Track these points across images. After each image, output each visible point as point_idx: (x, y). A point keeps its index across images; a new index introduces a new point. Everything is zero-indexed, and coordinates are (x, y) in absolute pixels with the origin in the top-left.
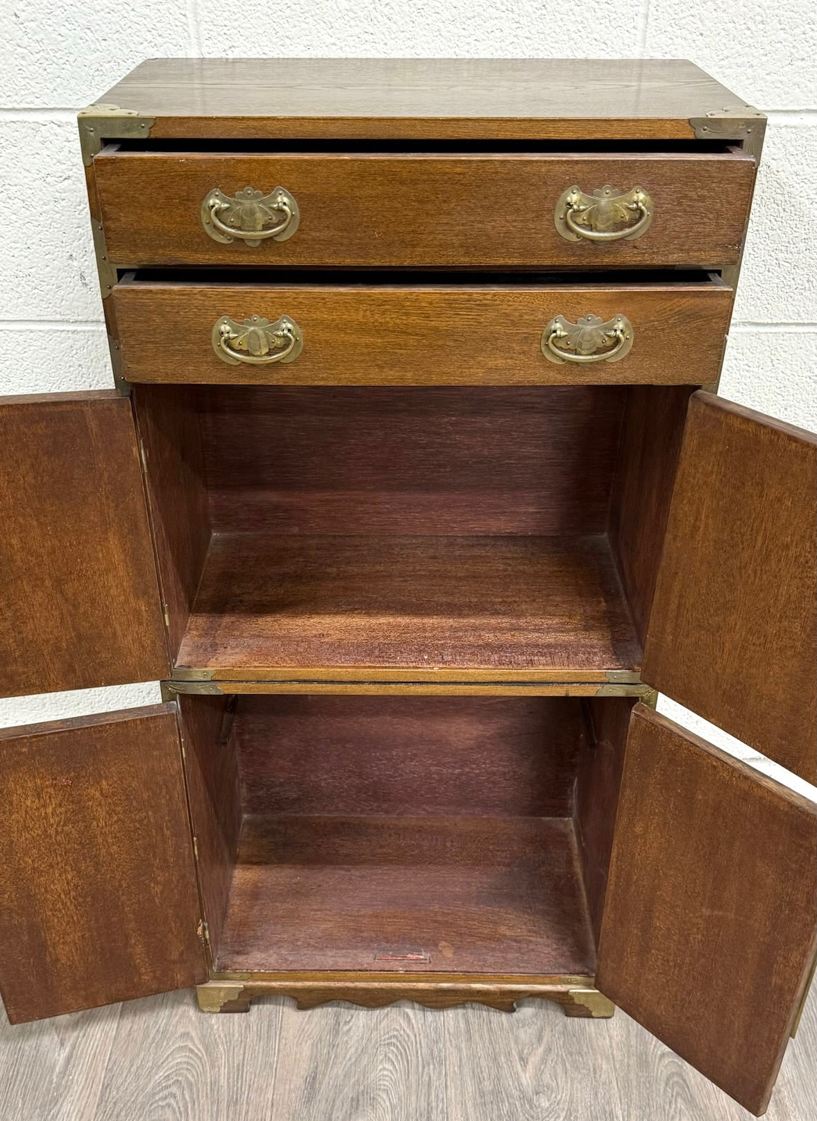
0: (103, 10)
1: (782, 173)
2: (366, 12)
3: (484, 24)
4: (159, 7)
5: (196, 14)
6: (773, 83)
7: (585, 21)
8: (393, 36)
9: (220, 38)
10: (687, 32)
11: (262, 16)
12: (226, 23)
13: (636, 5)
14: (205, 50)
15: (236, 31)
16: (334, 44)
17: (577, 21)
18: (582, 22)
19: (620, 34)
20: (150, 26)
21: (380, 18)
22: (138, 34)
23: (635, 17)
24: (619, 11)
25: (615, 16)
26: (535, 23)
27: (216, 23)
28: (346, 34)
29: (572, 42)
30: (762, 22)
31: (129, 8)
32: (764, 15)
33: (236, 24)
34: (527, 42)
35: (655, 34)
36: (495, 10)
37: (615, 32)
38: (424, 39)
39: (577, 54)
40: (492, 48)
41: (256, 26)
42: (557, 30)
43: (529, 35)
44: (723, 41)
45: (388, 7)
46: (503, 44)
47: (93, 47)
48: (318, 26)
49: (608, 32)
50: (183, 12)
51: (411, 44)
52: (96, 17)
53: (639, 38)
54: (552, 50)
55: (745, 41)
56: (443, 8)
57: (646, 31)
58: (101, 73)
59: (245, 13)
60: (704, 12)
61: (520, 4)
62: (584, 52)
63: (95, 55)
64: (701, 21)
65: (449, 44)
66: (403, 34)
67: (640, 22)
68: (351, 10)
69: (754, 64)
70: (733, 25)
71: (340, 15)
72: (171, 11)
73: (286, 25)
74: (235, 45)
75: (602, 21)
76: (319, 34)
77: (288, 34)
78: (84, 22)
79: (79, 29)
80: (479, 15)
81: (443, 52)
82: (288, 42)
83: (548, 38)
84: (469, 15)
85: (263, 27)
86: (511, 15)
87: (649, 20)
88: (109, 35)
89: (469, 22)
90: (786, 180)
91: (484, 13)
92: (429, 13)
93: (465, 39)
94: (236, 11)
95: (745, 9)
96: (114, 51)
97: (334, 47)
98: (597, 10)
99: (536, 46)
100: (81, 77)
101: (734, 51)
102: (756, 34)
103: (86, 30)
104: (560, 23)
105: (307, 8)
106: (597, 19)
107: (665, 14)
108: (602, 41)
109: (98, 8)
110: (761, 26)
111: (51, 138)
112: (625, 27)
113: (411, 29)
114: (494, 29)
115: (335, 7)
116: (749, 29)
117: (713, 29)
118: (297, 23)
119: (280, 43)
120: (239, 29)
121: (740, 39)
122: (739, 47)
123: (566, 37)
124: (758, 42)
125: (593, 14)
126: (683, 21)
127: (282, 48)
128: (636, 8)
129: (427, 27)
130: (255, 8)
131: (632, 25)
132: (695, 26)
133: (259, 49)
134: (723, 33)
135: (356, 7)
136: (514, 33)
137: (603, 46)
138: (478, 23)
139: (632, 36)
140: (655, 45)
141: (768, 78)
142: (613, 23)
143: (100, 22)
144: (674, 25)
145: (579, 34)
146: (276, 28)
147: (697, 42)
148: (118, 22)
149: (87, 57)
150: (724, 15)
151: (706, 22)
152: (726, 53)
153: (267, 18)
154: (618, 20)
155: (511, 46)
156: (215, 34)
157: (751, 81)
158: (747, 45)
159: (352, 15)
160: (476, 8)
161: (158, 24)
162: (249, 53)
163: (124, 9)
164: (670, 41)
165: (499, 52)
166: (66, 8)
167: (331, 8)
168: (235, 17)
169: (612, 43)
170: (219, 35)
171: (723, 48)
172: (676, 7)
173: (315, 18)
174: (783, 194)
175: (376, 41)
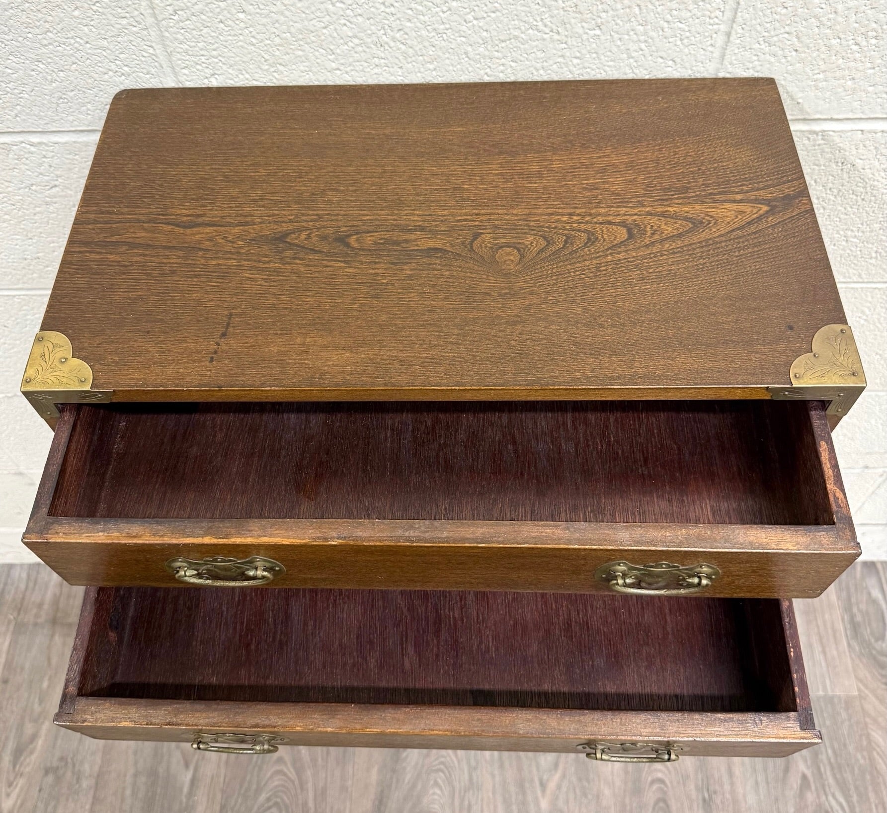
0: (50, 44)
1: (868, 171)
2: (375, 39)
3: (522, 46)
4: (119, 39)
5: (165, 46)
6: (876, 93)
7: (650, 40)
8: (410, 60)
9: (199, 67)
10: (778, 49)
11: (246, 46)
12: (202, 52)
13: (717, 24)
14: (182, 79)
15: (216, 60)
16: (338, 69)
17: (639, 41)
18: (646, 41)
19: (693, 52)
20: (112, 57)
21: (392, 44)
22: (100, 65)
23: (714, 36)
24: (693, 29)
25: (688, 34)
26: (587, 43)
27: (191, 53)
28: (351, 60)
29: (631, 60)
30: (876, 38)
31: (81, 41)
32: (880, 31)
33: (214, 53)
34: (575, 61)
35: (736, 51)
36: (536, 32)
37: (686, 50)
38: (447, 62)
39: (637, 71)
40: (531, 69)
41: (241, 55)
42: (615, 49)
43: (578, 55)
44: (823, 56)
45: (402, 33)
46: (545, 64)
47: (49, 78)
48: (317, 53)
49: (678, 50)
50: (148, 43)
51: (432, 67)
52: (44, 50)
53: (717, 54)
54: (607, 69)
55: (849, 55)
56: (470, 32)
57: (726, 49)
58: (66, 100)
59: (224, 43)
60: (802, 29)
61: (568, 26)
62: (646, 69)
63: (54, 85)
64: (798, 37)
65: (478, 65)
66: (421, 58)
67: (720, 40)
68: (355, 37)
69: (856, 76)
70: (838, 41)
71: (342, 41)
72: (133, 43)
73: (278, 53)
74: (216, 72)
75: (671, 40)
76: (318, 60)
77: (280, 61)
78: (33, 56)
79: (28, 62)
80: (516, 37)
81: (472, 74)
82: (281, 68)
83: (602, 57)
84: (502, 38)
85: (250, 56)
86: (556, 37)
87: (731, 39)
88: (66, 67)
89: (503, 45)
90: (871, 176)
91: (523, 35)
92: (452, 37)
93: (498, 61)
94: (212, 42)
95: (856, 25)
96: (75, 81)
97: (338, 72)
98: (666, 30)
99: (587, 65)
100: (43, 104)
101: (834, 65)
102: (865, 49)
103: (37, 63)
104: (619, 43)
105: (301, 36)
106: (665, 38)
107: (753, 32)
108: (669, 59)
109: (45, 42)
110: (874, 41)
111: (26, 156)
112: (700, 46)
113: (431, 53)
114: (535, 50)
115: (335, 35)
116: (856, 44)
117: (811, 45)
118: (290, 51)
119: (273, 69)
120: (220, 58)
121: (844, 54)
122: (841, 61)
123: (625, 56)
124: (865, 57)
125: (661, 33)
126: (775, 39)
127: (275, 74)
128: (715, 27)
129: (450, 50)
130: (236, 38)
131: (709, 43)
132: (790, 42)
133: (247, 76)
134: (824, 48)
135: (363, 34)
136: (560, 54)
137: (670, 63)
138: (515, 45)
139: (708, 53)
140: (735, 62)
141: (871, 89)
142: (686, 41)
143: (51, 55)
144: (762, 43)
145: (641, 52)
146: (265, 56)
147: (789, 58)
148: (72, 55)
149: (45, 87)
150: (828, 31)
151: (804, 39)
152: (823, 67)
153: (252, 47)
154: (693, 38)
155: (555, 66)
156: (192, 63)
157: (849, 92)
158: (852, 59)
159: (356, 41)
160: (512, 30)
161: (122, 56)
162: (236, 80)
163: (77, 42)
164: (755, 58)
165: (542, 72)
166: (7, 43)
167: (331, 36)
168: (214, 47)
169: (682, 60)
170: (197, 64)
171: (821, 63)
172: (768, 25)
173: (312, 46)
174: (865, 188)
175: (390, 65)
